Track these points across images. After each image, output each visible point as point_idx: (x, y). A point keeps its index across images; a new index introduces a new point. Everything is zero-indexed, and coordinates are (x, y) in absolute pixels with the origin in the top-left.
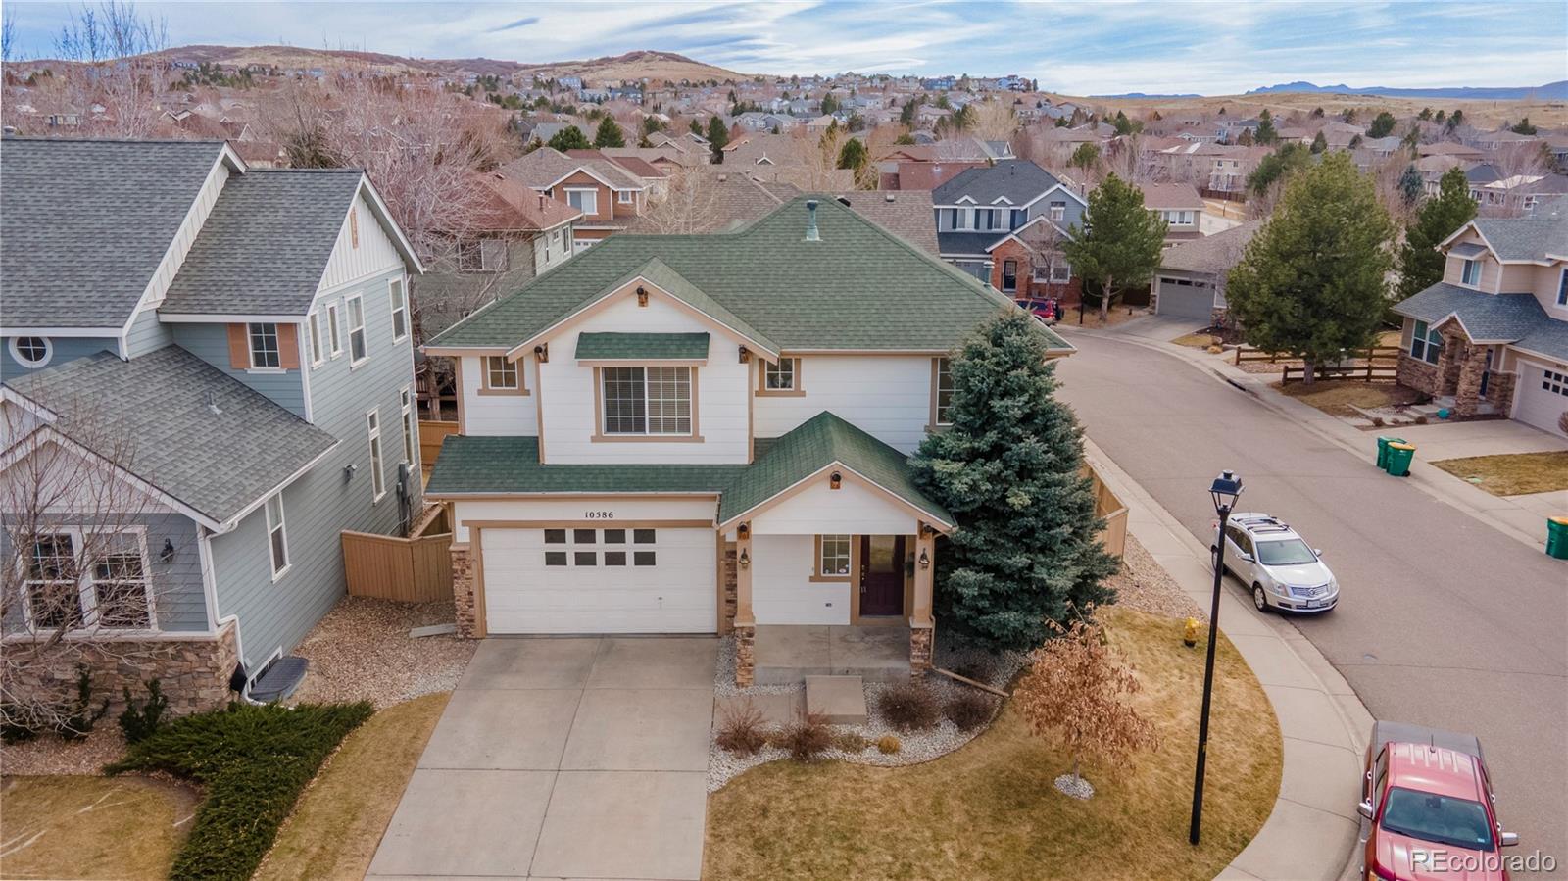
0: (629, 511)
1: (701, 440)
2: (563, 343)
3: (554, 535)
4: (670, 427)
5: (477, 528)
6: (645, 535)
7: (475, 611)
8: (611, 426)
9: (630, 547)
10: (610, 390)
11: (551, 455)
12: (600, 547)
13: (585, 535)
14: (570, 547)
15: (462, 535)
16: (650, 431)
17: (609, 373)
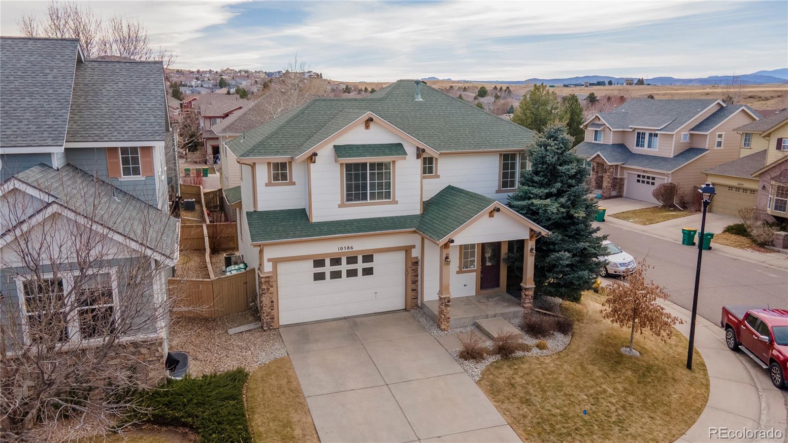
0: (361, 245)
1: (396, 203)
2: (325, 152)
3: (319, 263)
4: (381, 197)
5: (276, 262)
6: (368, 258)
7: (274, 312)
8: (349, 199)
9: (360, 266)
10: (349, 177)
11: (316, 217)
12: (344, 267)
13: (336, 261)
14: (328, 269)
15: (268, 267)
16: (370, 199)
17: (349, 167)
